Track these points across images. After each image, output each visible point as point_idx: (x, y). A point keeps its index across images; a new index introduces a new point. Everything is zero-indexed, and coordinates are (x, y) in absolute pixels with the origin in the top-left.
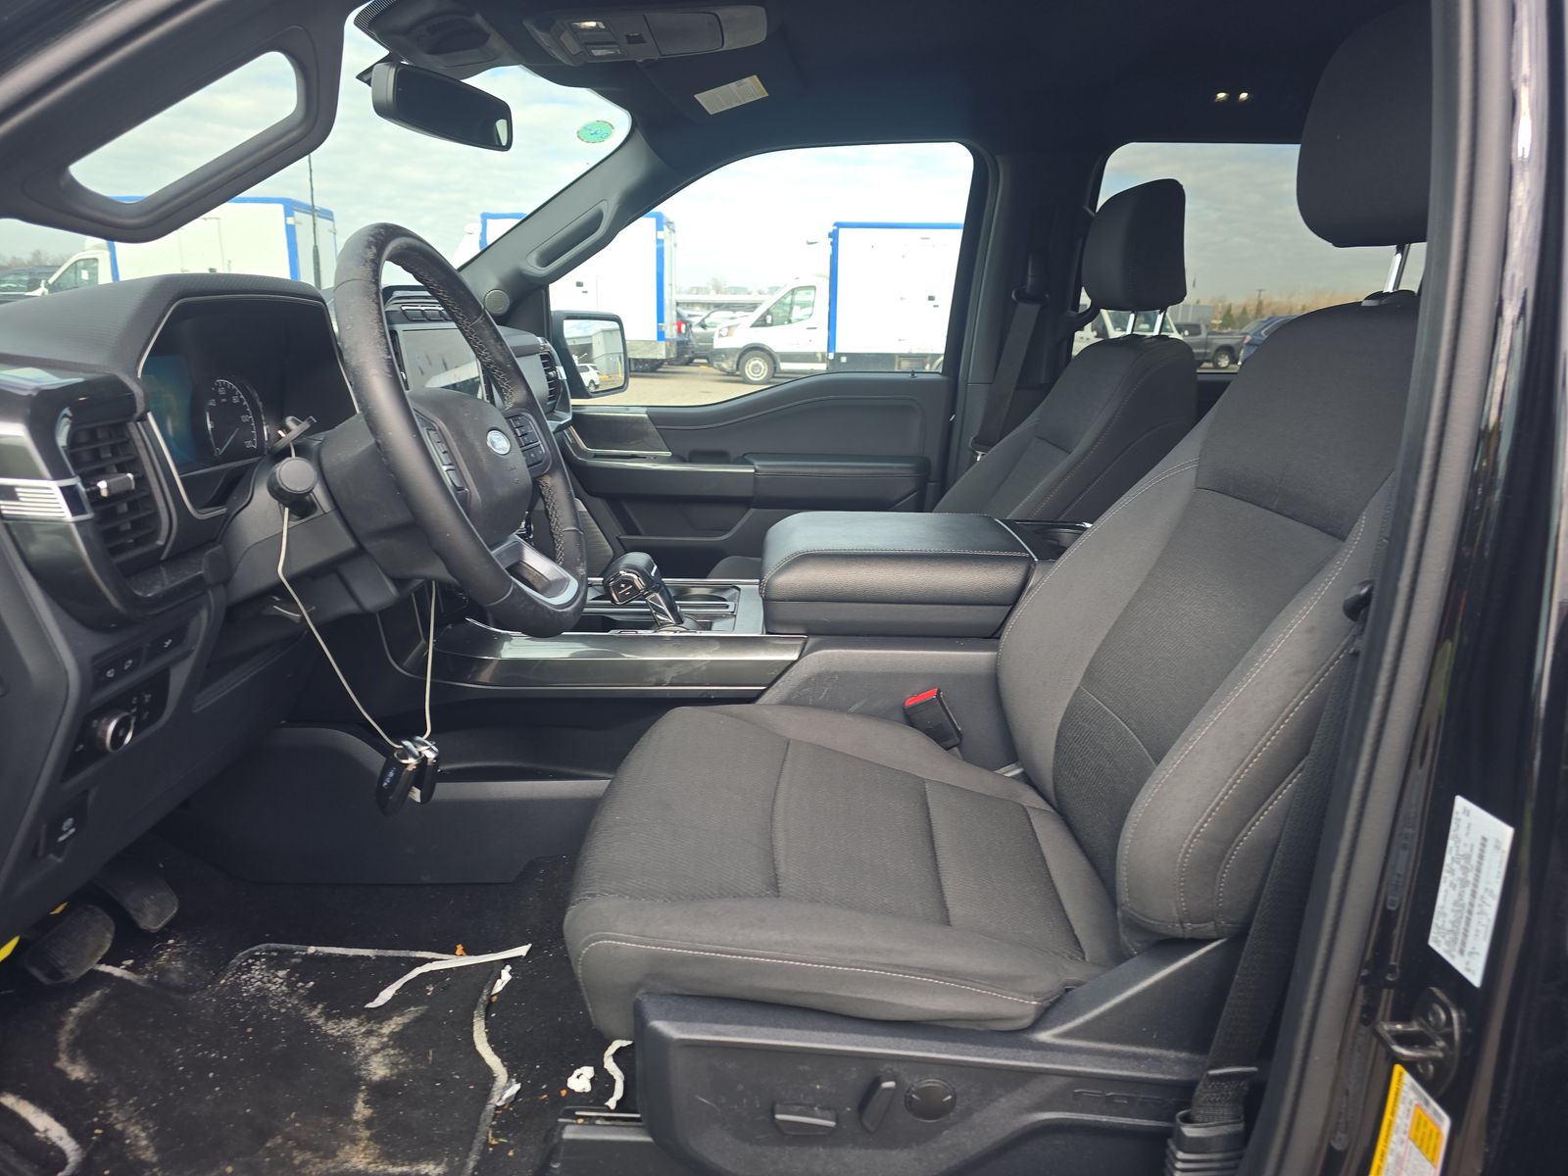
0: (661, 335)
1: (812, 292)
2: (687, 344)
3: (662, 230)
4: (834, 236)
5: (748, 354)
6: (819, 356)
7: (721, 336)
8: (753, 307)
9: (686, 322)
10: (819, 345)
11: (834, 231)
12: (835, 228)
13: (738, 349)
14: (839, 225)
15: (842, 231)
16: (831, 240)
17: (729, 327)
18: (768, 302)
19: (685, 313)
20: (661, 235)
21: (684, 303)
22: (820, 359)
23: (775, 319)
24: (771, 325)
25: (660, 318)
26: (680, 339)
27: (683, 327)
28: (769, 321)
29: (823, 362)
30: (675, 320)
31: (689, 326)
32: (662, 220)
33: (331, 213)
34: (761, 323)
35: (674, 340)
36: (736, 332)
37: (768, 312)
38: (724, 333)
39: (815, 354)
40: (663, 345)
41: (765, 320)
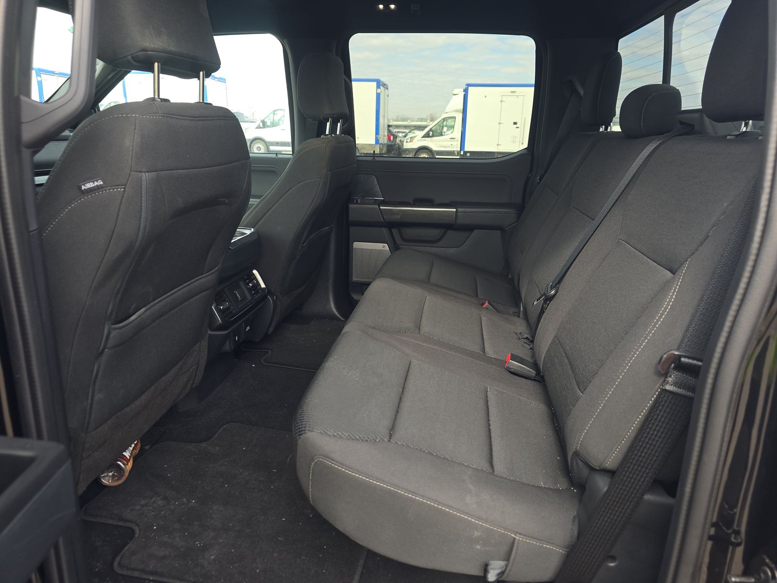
0: (377, 141)
1: (454, 120)
2: (394, 146)
3: (380, 88)
4: (466, 91)
5: (421, 151)
6: (456, 152)
7: (407, 142)
8: (425, 127)
9: (393, 135)
10: (456, 147)
11: (466, 88)
12: (467, 86)
13: (415, 149)
14: (469, 85)
15: (470, 88)
16: (464, 93)
17: (411, 138)
18: (432, 125)
19: (394, 130)
20: (379, 91)
21: (394, 126)
22: (456, 154)
23: (434, 134)
24: (432, 137)
25: (377, 133)
26: (389, 143)
27: (392, 137)
28: (431, 135)
29: (458, 156)
30: (386, 134)
31: (395, 137)
32: (380, 82)
33: (225, 80)
34: (427, 136)
35: (385, 144)
36: (415, 140)
37: (431, 130)
38: (409, 141)
39: (454, 151)
40: (378, 146)
41: (429, 134)
